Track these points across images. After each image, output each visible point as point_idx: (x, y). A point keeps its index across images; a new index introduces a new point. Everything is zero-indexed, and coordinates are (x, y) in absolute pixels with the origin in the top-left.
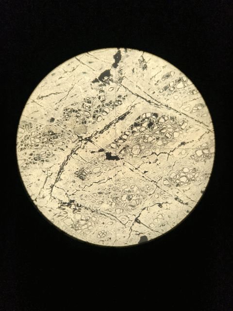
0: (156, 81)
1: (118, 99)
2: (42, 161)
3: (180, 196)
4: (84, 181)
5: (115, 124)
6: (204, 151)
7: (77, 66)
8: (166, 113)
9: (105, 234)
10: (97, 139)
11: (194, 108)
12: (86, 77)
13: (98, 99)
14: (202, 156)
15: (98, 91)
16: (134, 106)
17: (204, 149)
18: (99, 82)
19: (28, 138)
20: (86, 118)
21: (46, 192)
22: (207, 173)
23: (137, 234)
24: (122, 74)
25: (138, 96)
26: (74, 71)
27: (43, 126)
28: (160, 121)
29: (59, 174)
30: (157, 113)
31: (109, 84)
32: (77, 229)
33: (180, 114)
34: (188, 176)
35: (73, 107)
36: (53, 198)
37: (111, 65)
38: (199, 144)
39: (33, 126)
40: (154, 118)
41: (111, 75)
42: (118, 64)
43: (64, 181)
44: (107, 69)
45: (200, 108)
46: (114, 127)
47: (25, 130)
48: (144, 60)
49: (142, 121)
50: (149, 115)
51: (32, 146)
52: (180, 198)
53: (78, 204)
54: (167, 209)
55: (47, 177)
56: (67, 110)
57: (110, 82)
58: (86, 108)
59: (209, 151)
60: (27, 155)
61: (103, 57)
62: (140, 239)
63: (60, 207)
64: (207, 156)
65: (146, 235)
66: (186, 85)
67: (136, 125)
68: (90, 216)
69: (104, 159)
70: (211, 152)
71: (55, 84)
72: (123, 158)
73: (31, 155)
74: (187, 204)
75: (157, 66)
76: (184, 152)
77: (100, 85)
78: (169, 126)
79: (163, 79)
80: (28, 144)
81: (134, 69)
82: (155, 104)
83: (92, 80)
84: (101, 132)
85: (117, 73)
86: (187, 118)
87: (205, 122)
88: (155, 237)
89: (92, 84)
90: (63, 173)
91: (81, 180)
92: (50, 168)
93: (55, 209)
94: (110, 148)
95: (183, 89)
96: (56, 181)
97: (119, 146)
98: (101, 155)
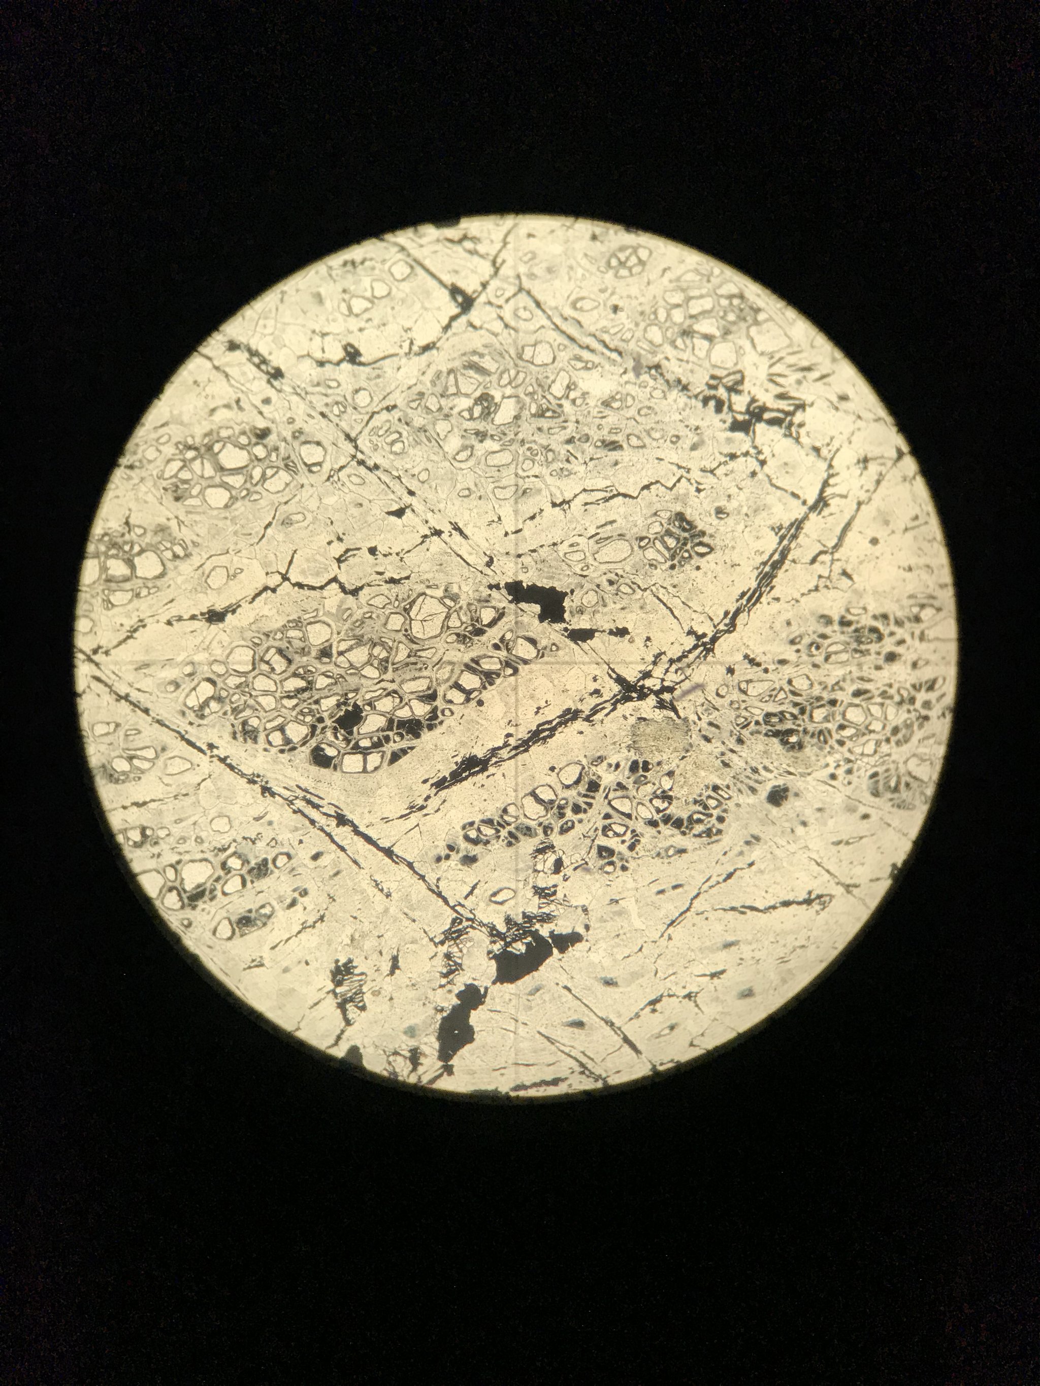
0: (299, 907)
1: (477, 850)
2: (849, 624)
3: (259, 385)
4: (678, 508)
5: (506, 745)
6: (128, 572)
7: (637, 1016)
8: (275, 761)
9: (614, 262)
10: (592, 686)
11: (146, 765)
12: (607, 962)
13: (566, 861)
14: (137, 549)
15: (560, 895)
16: (412, 808)
17: (126, 579)
18: (552, 933)
19: (896, 730)
20: (630, 783)
21: (850, 482)
23: (475, 239)
24: (448, 956)
25: (389, 852)
26: (652, 997)
27: (825, 773)
28: (304, 730)
29: (783, 557)
30: (315, 769)
31: (508, 921)
32: (736, 302)
33: (211, 746)
34: (209, 471)
35: (679, 840)
36: (824, 452)
37: (488, 999)
38: (144, 607)
39: (865, 782)
40: (331, 745)
41: (496, 957)
42: (455, 1001)
43: (763, 521)
44: (509, 987)
45: (121, 765)
46: (511, 730)
47: (902, 770)
48: (342, 1006)
49: (387, 739)
50: (353, 762)
51: (884, 694)
52: (260, 374)
53: (719, 408)
54: (324, 335)
55: (836, 547)
56: (709, 833)
57: (502, 928)
58: (620, 830)
59: (104, 569)
60: (910, 657)
61: (518, 1041)
63: (797, 407)
64: (114, 545)
66: (171, 873)
67: (413, 727)
68: (668, 350)
70: (96, 561)
71: (745, 951)
72: (491, 587)
73: (891, 657)
74: (233, 346)
75: (286, 970)
76: (218, 579)
77: (546, 918)
78: (268, 702)
79: (267, 911)
80: (901, 703)
81: (392, 973)
82: (316, 807)
83: (578, 946)
84: (569, 716)
85: (466, 962)
86: (183, 726)
87: (108, 699)
89: (581, 930)
90: (765, 557)
91: (689, 514)
92: (817, 589)
93: (820, 403)
94: (543, 643)
95: (187, 857)
96: (799, 528)
97: (502, 644)
98: (585, 617)
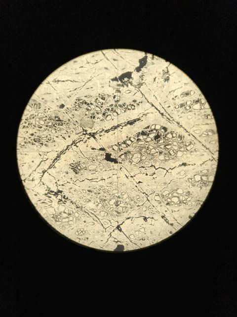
0: (175, 96)
1: (133, 103)
2: (41, 144)
3: (167, 215)
4: (77, 175)
5: (123, 127)
6: (202, 177)
7: (101, 60)
8: (175, 130)
9: (84, 232)
10: (101, 137)
11: (204, 133)
12: (106, 73)
13: (112, 98)
14: (200, 182)
15: (115, 90)
16: (146, 115)
17: (203, 175)
18: (118, 81)
19: (33, 118)
20: (96, 114)
21: (37, 176)
22: (200, 200)
23: (115, 241)
24: (142, 80)
25: (153, 105)
26: (97, 64)
27: (50, 110)
28: (168, 136)
29: (54, 161)
30: (167, 127)
31: (127, 86)
32: (57, 220)
33: (189, 135)
34: (181, 197)
35: (86, 99)
36: (42, 184)
37: (135, 68)
38: (200, 169)
39: (42, 107)
40: (162, 132)
41: (131, 78)
42: (142, 69)
43: (57, 170)
44: (130, 71)
45: (210, 134)
46: (121, 130)
47: (33, 109)
48: (168, 72)
49: (149, 131)
50: (158, 127)
51: (35, 126)
52: (167, 218)
53: (65, 196)
54: (151, 224)
55: (42, 161)
56: (79, 100)
57: (129, 85)
58: (99, 103)
59: (208, 178)
60: (28, 134)
61: (129, 58)
62: (116, 246)
63: (46, 194)
64: (205, 183)
65: (123, 244)
66: (202, 107)
67: (143, 133)
68: (74, 211)
69: (102, 158)
70: (210, 180)
71: (74, 72)
72: (121, 163)
73: (32, 135)
74: (172, 225)
75: (179, 82)
76: (182, 173)
77: (118, 85)
78: (175, 143)
79: (182, 96)
80: (32, 124)
81: (156, 78)
82: (167, 118)
83: (112, 78)
84: (107, 131)
85: (138, 78)
86: (195, 141)
87: (211, 149)
88: (132, 249)
89: (111, 82)
90: (58, 161)
91: (74, 174)
92: (47, 152)
93: (41, 195)
94: (111, 149)
95: (198, 111)
96: (50, 167)
97: (120, 150)
98: (101, 153)
